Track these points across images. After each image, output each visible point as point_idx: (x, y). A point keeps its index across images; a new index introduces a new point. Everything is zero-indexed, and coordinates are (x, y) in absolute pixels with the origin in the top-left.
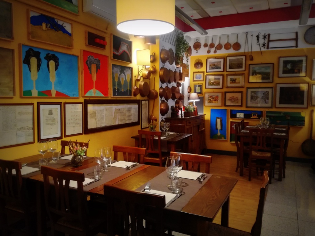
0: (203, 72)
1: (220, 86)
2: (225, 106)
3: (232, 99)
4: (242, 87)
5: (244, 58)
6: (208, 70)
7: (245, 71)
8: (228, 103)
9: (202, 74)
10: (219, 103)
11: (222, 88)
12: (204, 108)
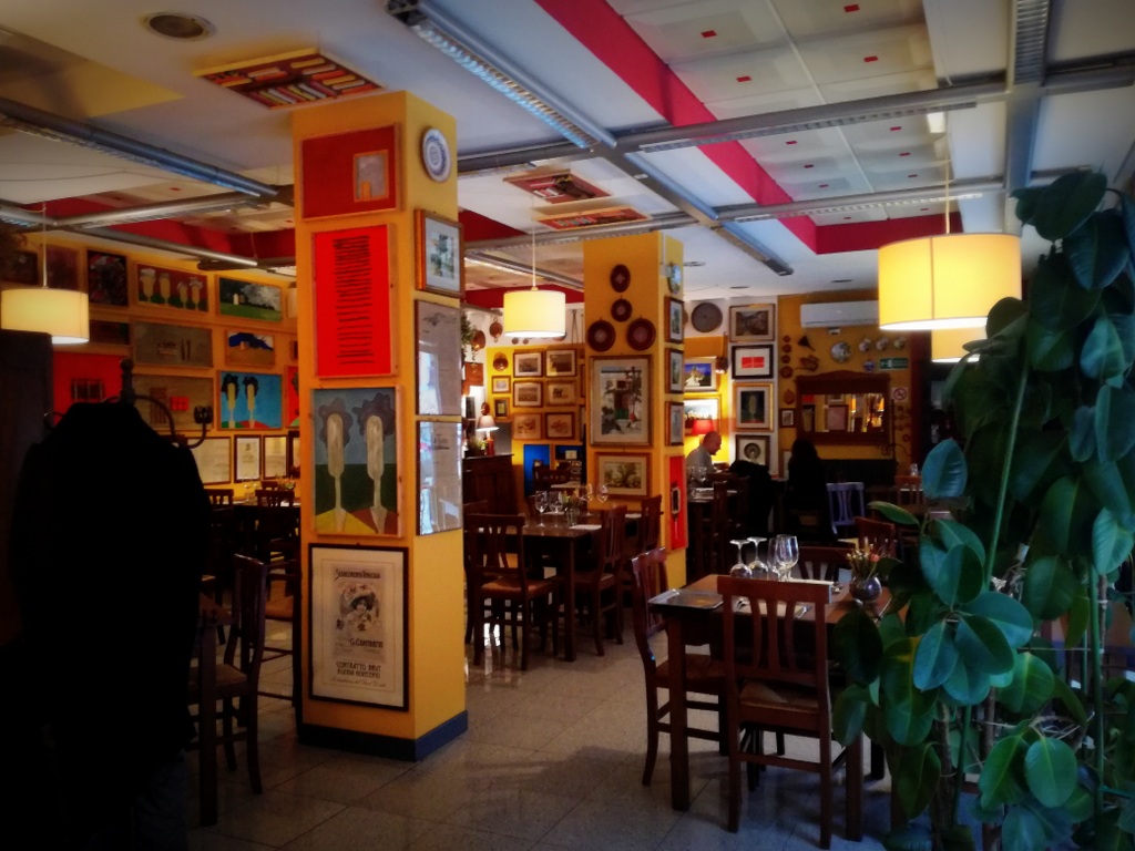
0: (509, 377)
1: (538, 403)
2: (547, 438)
3: (558, 426)
4: (571, 405)
5: (572, 352)
6: (517, 373)
7: (576, 375)
8: (552, 433)
9: (507, 380)
10: (537, 434)
11: (541, 406)
12: (514, 443)
